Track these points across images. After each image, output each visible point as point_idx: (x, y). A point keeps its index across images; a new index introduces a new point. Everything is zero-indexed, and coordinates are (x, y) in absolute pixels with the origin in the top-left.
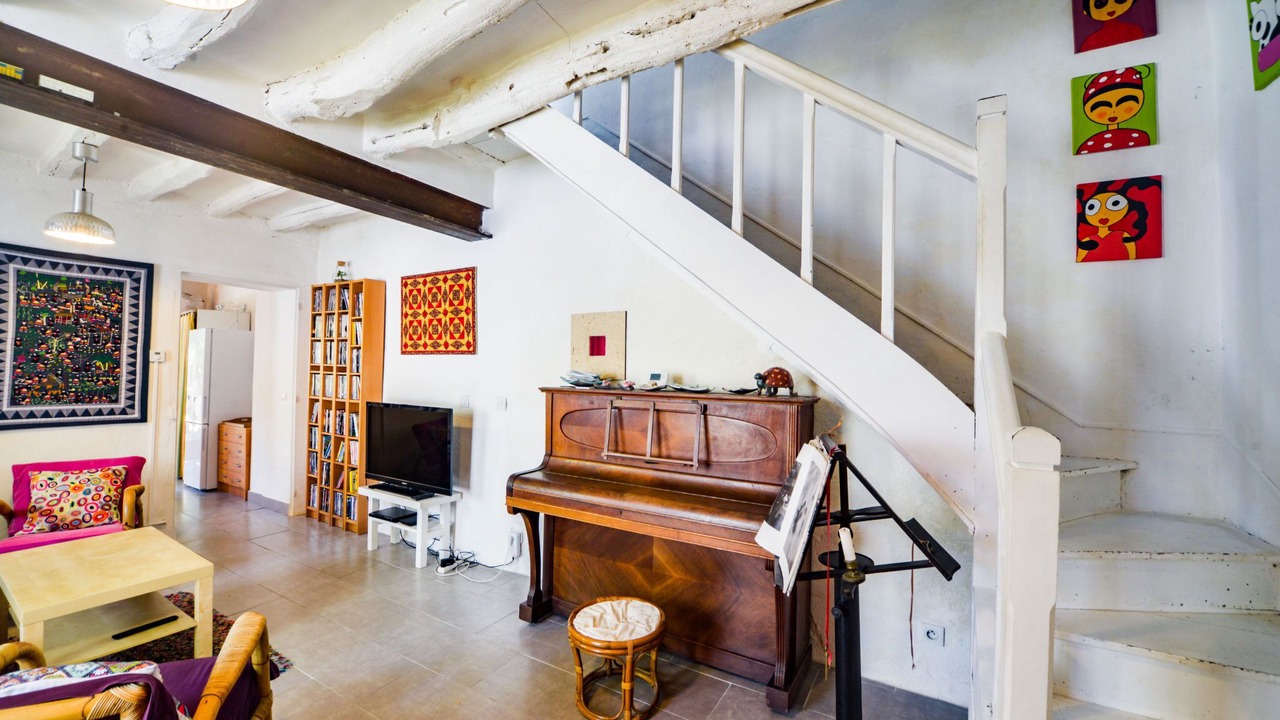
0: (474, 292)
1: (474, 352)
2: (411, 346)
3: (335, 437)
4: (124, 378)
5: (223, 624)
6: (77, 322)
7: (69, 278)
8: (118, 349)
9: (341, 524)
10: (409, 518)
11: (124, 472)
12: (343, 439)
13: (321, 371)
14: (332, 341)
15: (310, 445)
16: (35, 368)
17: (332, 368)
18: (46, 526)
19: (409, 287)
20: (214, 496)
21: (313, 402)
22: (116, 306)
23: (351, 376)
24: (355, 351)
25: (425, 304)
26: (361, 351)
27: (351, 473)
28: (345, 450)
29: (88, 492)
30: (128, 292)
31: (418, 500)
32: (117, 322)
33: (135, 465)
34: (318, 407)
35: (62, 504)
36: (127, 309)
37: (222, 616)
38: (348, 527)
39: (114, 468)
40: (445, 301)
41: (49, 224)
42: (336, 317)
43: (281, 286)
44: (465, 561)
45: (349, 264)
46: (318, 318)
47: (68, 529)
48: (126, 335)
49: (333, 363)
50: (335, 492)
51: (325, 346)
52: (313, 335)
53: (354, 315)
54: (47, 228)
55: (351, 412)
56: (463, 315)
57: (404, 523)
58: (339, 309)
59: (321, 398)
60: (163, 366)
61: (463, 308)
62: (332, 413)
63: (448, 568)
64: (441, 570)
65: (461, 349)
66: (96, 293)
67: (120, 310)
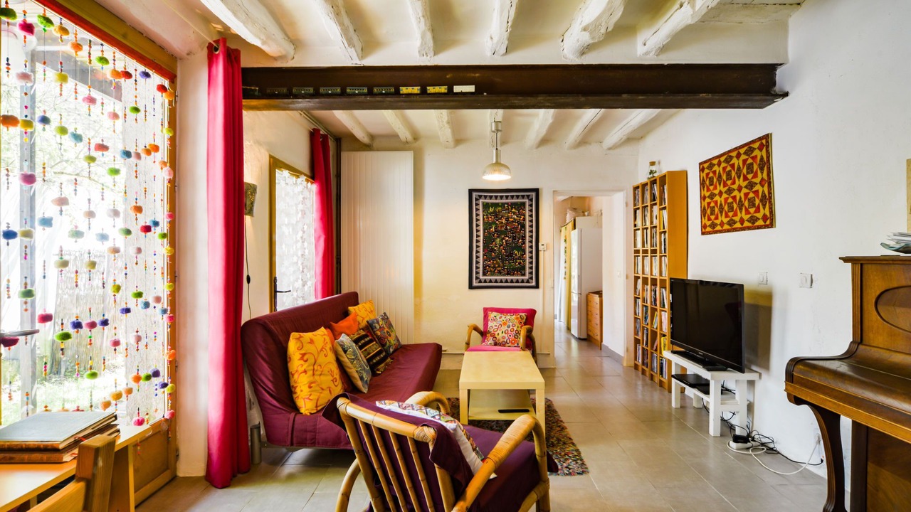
0: (768, 160)
1: (771, 226)
2: (710, 226)
3: (651, 308)
4: (528, 260)
5: (559, 426)
6: (506, 229)
7: (502, 203)
8: (524, 243)
9: (656, 380)
10: (703, 386)
11: (525, 318)
12: (656, 310)
13: (641, 254)
14: (647, 228)
15: (635, 314)
16: (491, 255)
17: (647, 250)
18: (492, 342)
19: (706, 171)
20: (584, 343)
21: (637, 278)
22: (523, 217)
23: (661, 257)
24: (663, 234)
25: (720, 184)
26: (667, 234)
27: (662, 338)
28: (658, 318)
29: (509, 327)
30: (527, 208)
31: (709, 370)
32: (523, 226)
33: (531, 314)
34: (640, 281)
35: (498, 332)
36: (528, 218)
37: (561, 421)
38: (661, 384)
39: (521, 314)
40: (739, 177)
41: (484, 173)
42: (649, 208)
43: (613, 191)
44: (763, 444)
45: (659, 163)
46: (638, 211)
47: (500, 345)
48: (528, 234)
49: (648, 247)
50: (652, 353)
51: (643, 233)
52: (635, 226)
53: (661, 204)
54: (483, 175)
55: (661, 287)
56: (758, 187)
57: (699, 390)
58: (651, 201)
59: (641, 276)
60: (546, 252)
61: (757, 180)
62: (649, 287)
63: (740, 445)
64: (733, 445)
65: (757, 224)
66: (513, 210)
67: (524, 219)
